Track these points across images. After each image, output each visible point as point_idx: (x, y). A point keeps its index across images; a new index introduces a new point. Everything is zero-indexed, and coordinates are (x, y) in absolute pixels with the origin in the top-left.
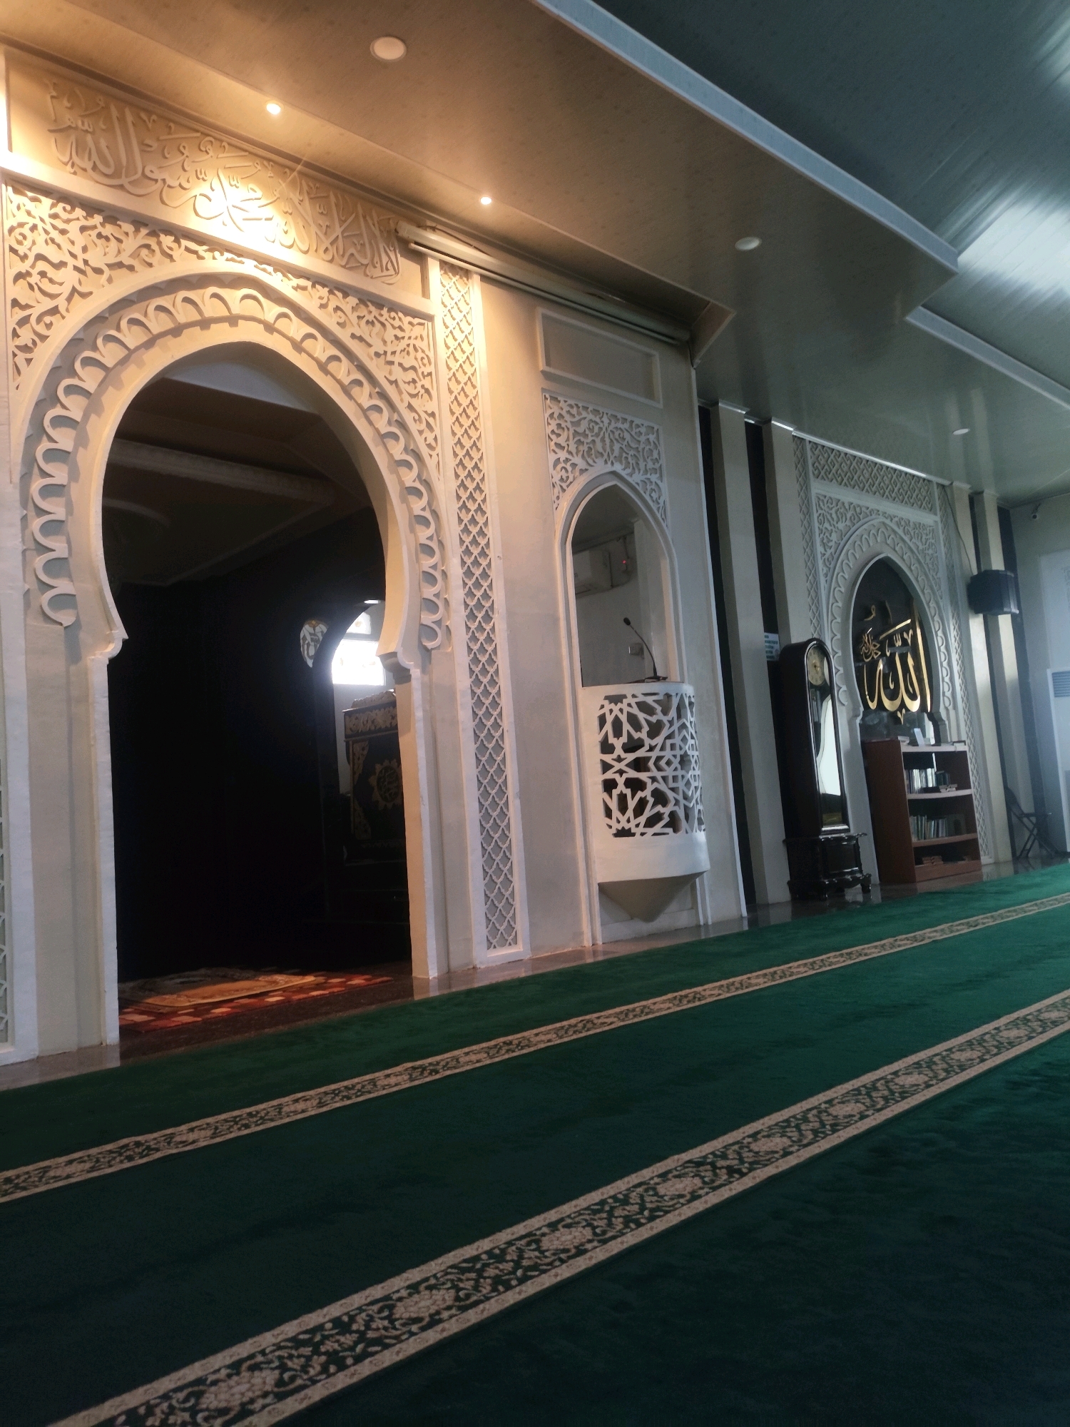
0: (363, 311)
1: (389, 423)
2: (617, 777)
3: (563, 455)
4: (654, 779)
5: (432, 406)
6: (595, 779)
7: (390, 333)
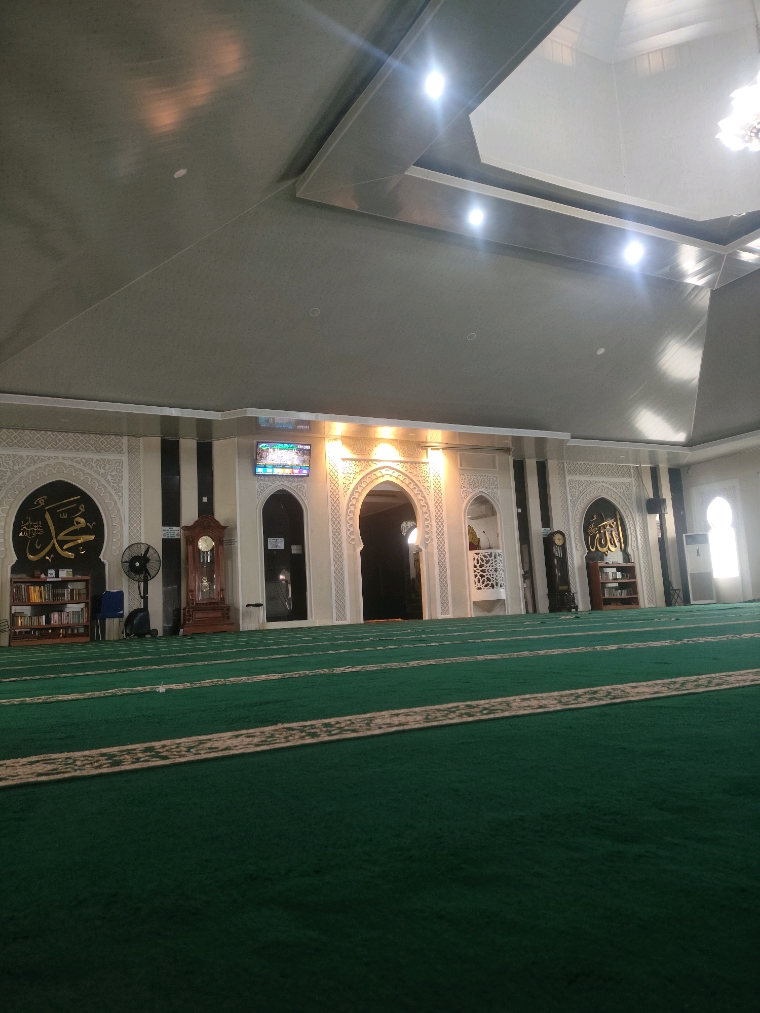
0: (412, 466)
1: (418, 491)
2: (477, 574)
3: (465, 489)
4: (487, 575)
5: (428, 484)
6: (472, 574)
7: (418, 470)
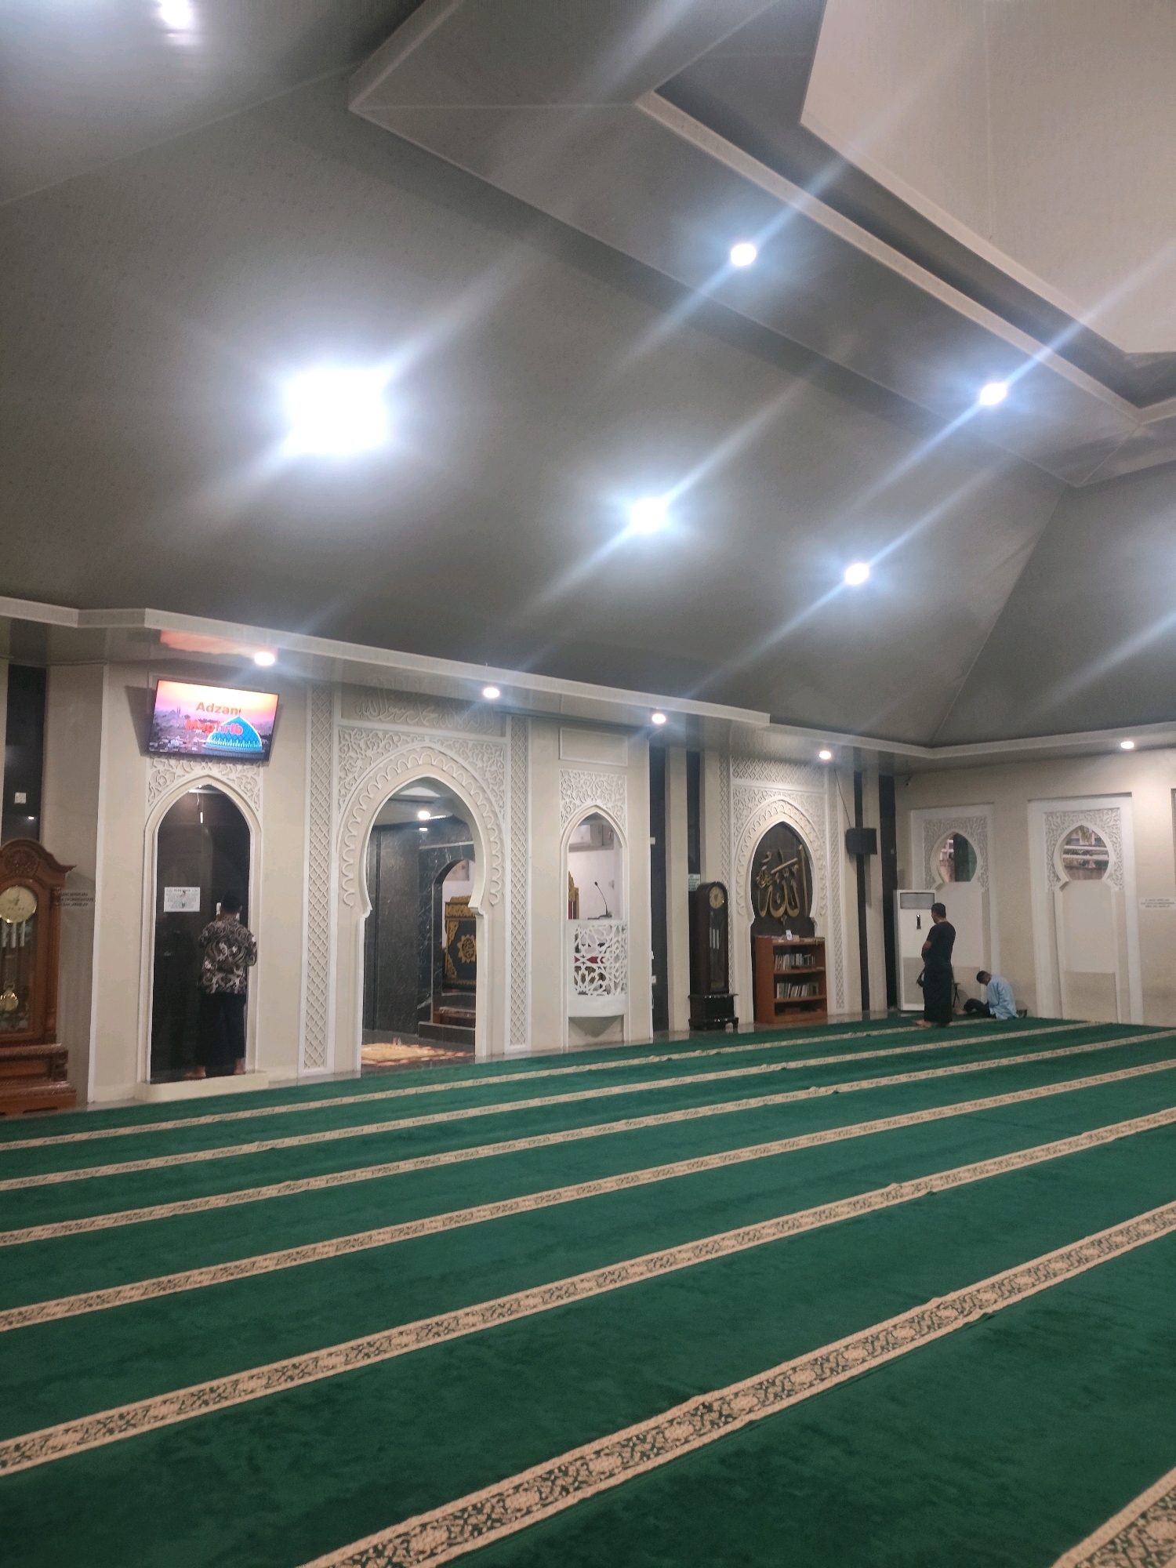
0: (475, 750)
2: (582, 965)
3: (568, 800)
4: (599, 968)
6: (571, 965)
7: (486, 757)
